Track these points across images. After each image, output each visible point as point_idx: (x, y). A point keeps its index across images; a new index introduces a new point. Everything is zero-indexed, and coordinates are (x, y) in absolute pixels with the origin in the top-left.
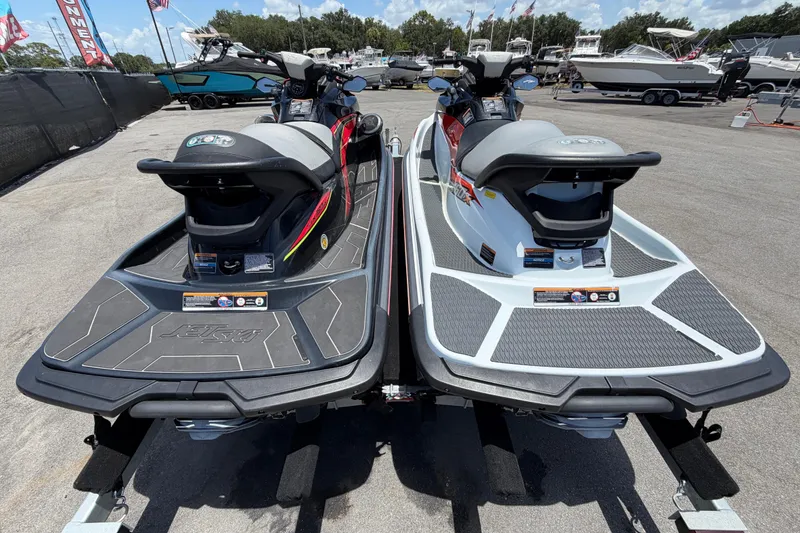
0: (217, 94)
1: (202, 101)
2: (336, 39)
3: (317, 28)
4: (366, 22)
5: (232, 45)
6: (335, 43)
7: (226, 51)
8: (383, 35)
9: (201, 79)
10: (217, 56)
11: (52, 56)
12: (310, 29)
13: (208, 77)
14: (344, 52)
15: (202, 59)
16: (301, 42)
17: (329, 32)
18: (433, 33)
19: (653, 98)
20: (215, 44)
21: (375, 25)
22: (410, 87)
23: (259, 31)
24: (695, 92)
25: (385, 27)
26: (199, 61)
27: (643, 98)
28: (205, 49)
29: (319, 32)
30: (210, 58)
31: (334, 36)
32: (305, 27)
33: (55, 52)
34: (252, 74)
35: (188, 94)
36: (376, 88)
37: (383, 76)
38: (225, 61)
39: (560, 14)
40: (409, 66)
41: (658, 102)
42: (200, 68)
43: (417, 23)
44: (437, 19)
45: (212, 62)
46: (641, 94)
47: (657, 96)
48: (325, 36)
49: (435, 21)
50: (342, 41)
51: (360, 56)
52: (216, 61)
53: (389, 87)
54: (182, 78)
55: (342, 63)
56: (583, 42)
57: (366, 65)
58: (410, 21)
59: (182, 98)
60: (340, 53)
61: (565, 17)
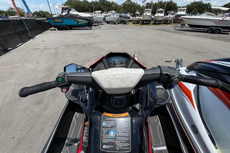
0: (66, 25)
1: (61, 28)
2: (103, 8)
3: (97, 4)
4: (112, 3)
5: (71, 10)
6: (102, 9)
7: (69, 12)
8: (116, 7)
9: (61, 21)
10: (66, 13)
11: (22, 11)
12: (95, 5)
13: (63, 20)
14: (105, 12)
15: (61, 14)
16: (92, 8)
17: (101, 6)
18: (131, 6)
19: (211, 31)
20: (66, 9)
21: (114, 4)
22: (125, 24)
23: (80, 5)
24: (227, 29)
25: (117, 4)
26: (60, 15)
27: (207, 30)
28: (62, 11)
29: (98, 6)
30: (64, 14)
31: (102, 7)
32: (94, 4)
33: (22, 10)
34: (77, 20)
35: (57, 26)
36: (115, 24)
37: (117, 20)
38: (69, 15)
39: (171, 1)
40: (125, 17)
41: (213, 32)
42: (61, 17)
43: (127, 3)
44: (133, 2)
45: (65, 15)
46: (207, 29)
47: (213, 30)
48: (99, 6)
49: (132, 3)
50: (104, 9)
51: (110, 13)
52: (66, 15)
53: (119, 23)
54: (55, 20)
55: (104, 15)
56: (180, 10)
57: (112, 16)
58: (125, 3)
59: (55, 27)
60: (104, 12)
61: (172, 2)
